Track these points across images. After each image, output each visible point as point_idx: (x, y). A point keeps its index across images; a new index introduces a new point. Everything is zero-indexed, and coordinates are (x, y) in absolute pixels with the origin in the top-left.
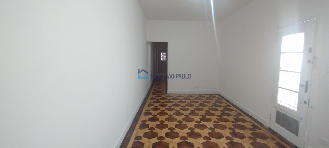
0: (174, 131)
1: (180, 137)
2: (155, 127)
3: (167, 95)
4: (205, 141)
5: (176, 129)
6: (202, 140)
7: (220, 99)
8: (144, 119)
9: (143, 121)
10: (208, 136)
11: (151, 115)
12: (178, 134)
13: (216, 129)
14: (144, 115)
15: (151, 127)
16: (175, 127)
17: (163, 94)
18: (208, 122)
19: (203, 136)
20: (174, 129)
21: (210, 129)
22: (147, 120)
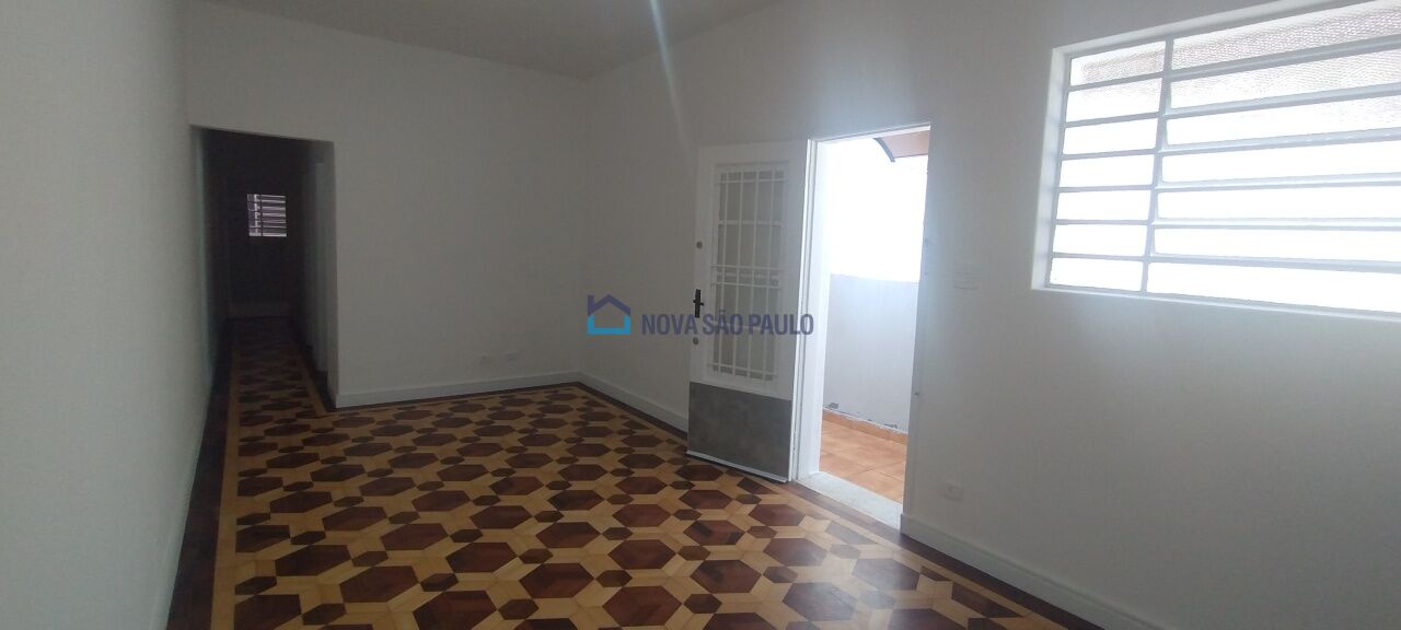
0: (453, 589)
1: (501, 611)
2: (341, 601)
3: (336, 417)
4: (613, 591)
5: (460, 576)
6: (597, 596)
7: (592, 403)
8: (248, 573)
9: (245, 584)
10: (615, 566)
11: (289, 541)
12: (482, 596)
13: (631, 529)
14: (238, 550)
15: (319, 604)
16: (456, 569)
17: (312, 414)
18: (589, 509)
19: (595, 573)
20: (452, 580)
21: (611, 534)
22: (270, 571)
